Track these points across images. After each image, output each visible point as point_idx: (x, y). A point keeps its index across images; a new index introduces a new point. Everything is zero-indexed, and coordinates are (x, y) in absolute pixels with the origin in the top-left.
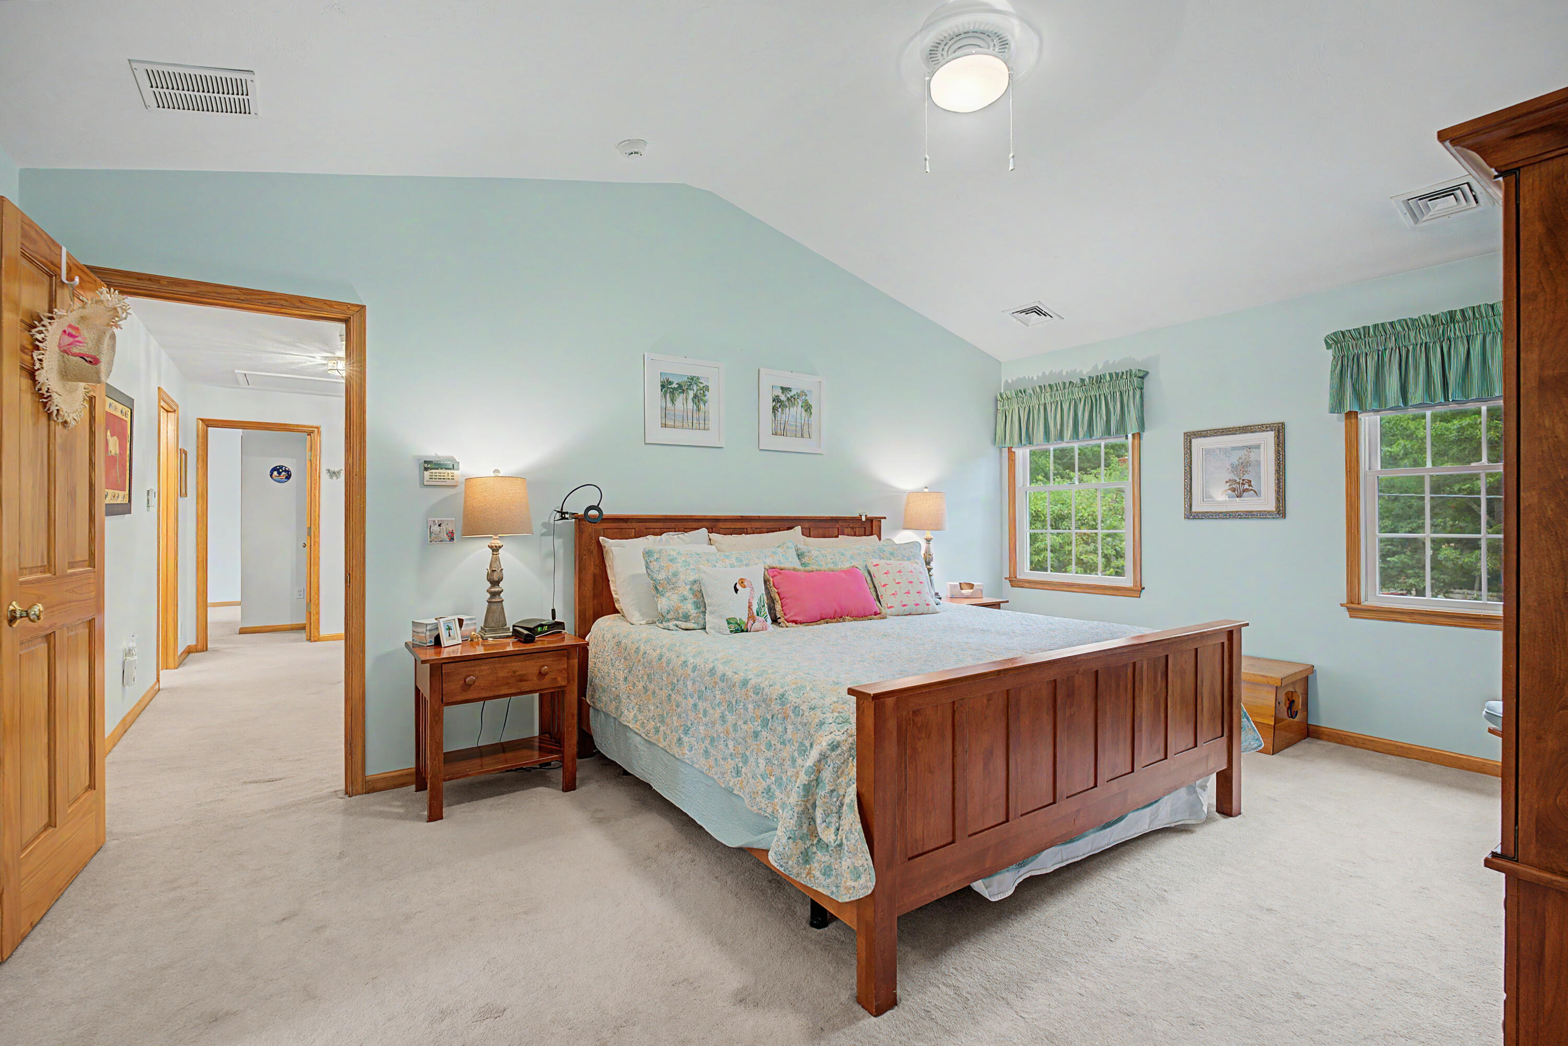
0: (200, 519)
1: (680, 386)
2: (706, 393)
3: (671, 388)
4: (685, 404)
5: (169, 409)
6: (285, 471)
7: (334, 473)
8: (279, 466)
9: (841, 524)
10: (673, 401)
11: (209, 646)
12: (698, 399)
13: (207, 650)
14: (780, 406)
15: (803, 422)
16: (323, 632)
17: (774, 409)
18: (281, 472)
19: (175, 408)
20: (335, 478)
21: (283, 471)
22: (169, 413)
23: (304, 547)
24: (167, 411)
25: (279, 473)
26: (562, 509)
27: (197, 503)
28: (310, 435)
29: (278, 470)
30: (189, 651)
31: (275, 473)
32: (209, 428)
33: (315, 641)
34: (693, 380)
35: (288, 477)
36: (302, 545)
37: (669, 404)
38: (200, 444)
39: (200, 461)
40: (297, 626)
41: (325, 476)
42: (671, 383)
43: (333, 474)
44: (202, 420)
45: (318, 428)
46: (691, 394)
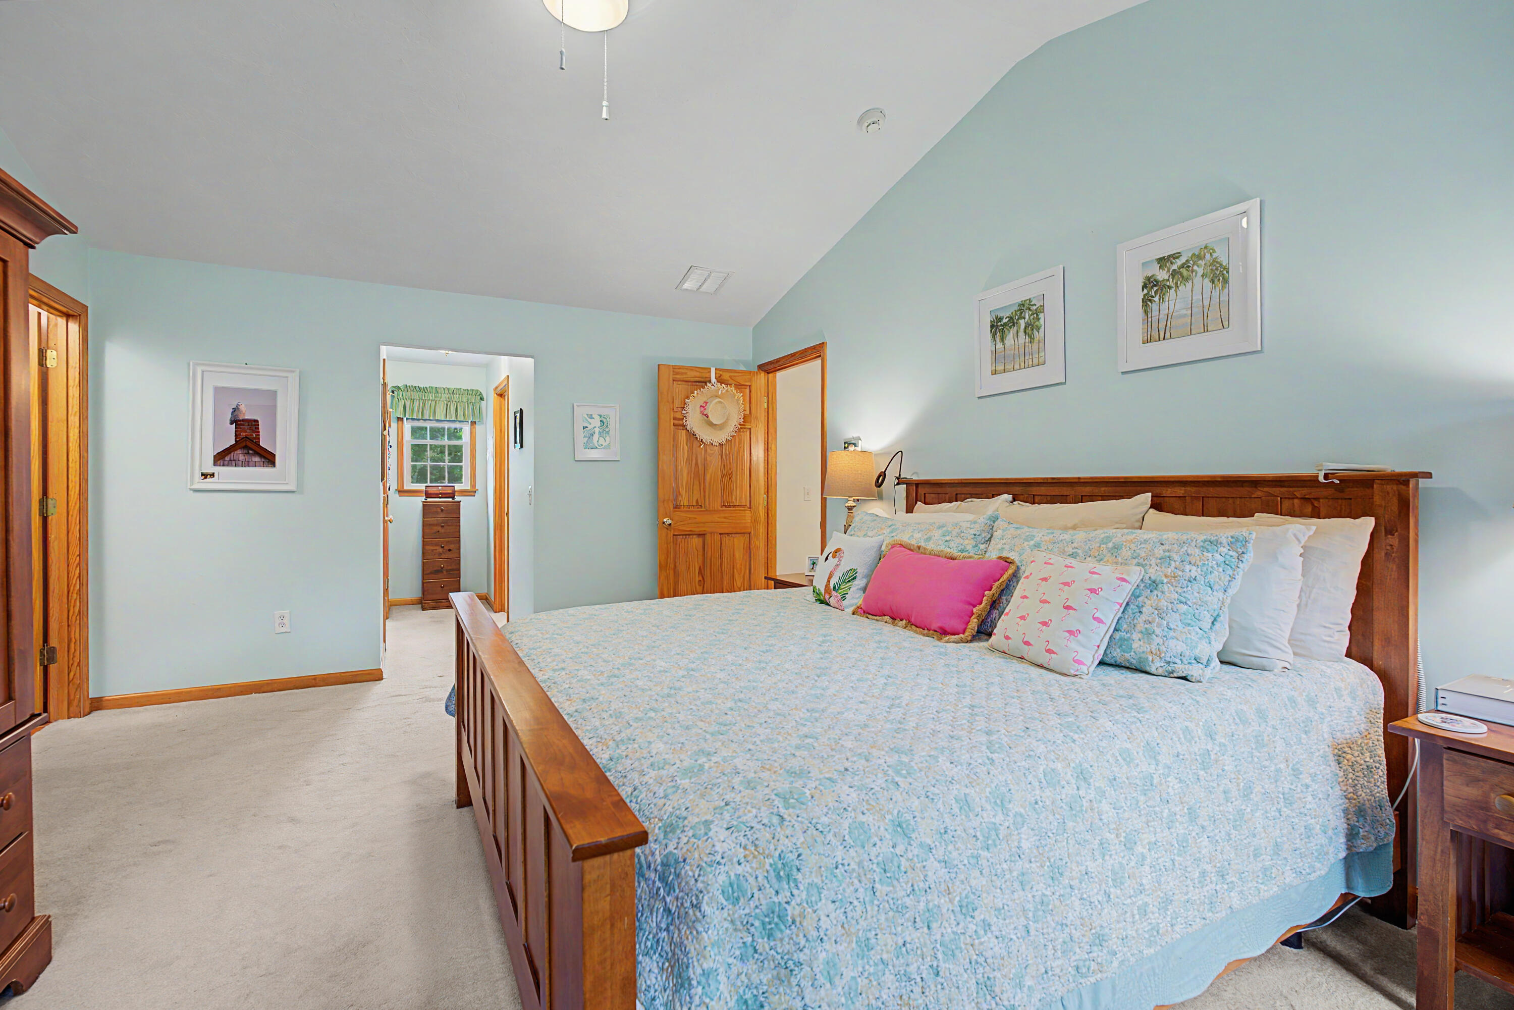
1: (1011, 318)
2: (1041, 315)
3: (1001, 325)
4: (1016, 340)
9: (1265, 489)
10: (1002, 340)
12: (1031, 328)
14: (1156, 292)
15: (1206, 303)
17: (1147, 301)
26: (900, 475)
34: (1023, 307)
37: (999, 345)
42: (1000, 319)
46: (1022, 323)
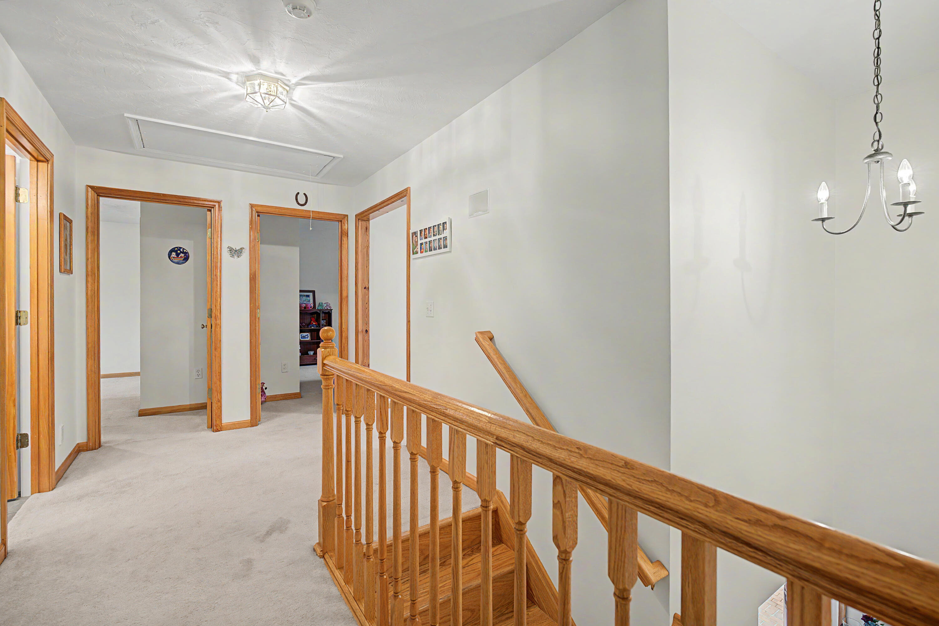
0: (90, 300)
5: (41, 158)
6: (183, 252)
7: (236, 251)
8: (177, 248)
11: (103, 439)
13: (100, 446)
16: (226, 419)
18: (180, 254)
19: (48, 156)
20: (236, 257)
21: (181, 252)
22: (40, 164)
23: (203, 328)
24: (38, 161)
25: (178, 255)
27: (87, 281)
28: (210, 211)
29: (176, 252)
30: (79, 450)
31: (174, 254)
32: (101, 198)
33: (217, 431)
35: (186, 259)
36: (200, 326)
38: (89, 215)
39: (89, 234)
40: (196, 406)
41: (225, 254)
43: (236, 253)
44: (92, 188)
45: (219, 202)
